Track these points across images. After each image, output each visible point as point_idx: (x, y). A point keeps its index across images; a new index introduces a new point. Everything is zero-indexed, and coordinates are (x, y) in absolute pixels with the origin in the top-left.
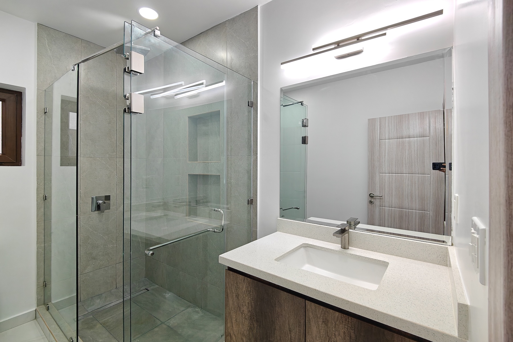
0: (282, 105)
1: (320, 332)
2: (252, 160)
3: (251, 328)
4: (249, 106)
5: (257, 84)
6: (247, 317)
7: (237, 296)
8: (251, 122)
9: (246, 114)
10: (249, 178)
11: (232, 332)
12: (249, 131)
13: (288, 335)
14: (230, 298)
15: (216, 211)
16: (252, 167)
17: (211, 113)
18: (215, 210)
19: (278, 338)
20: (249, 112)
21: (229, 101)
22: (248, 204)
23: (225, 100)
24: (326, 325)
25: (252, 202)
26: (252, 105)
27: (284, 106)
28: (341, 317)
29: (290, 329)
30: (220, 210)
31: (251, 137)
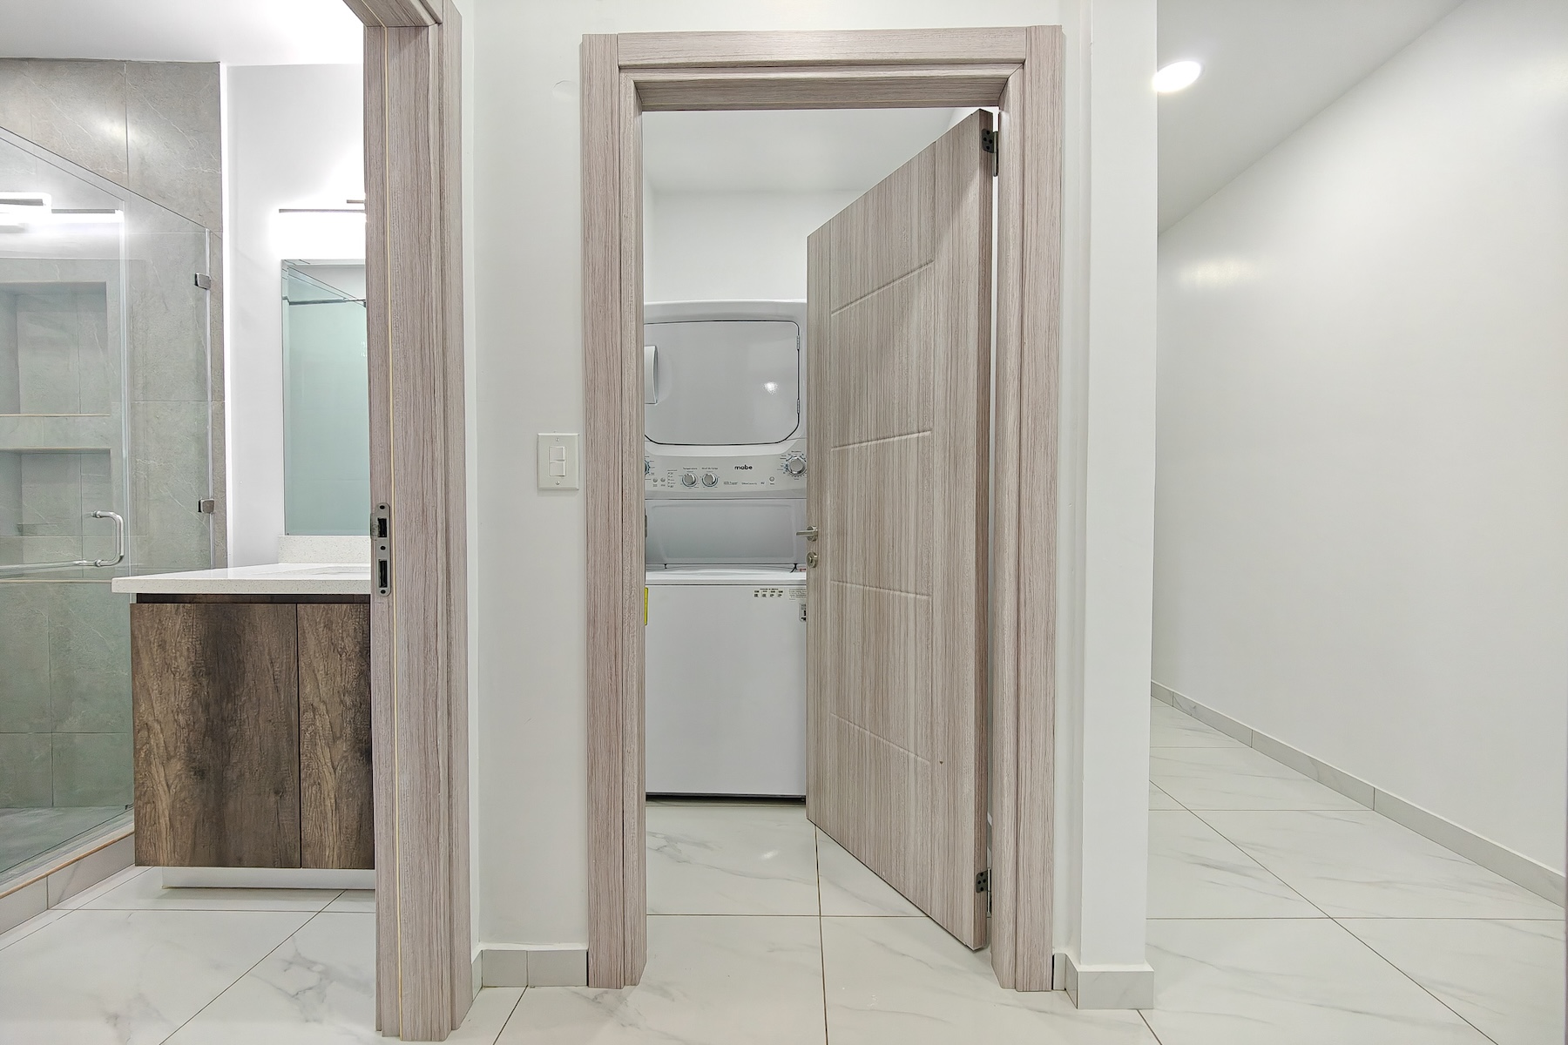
0: (286, 298)
1: (320, 642)
2: (210, 412)
3: (195, 693)
4: (196, 284)
5: (221, 239)
6: (186, 676)
7: (162, 646)
8: (205, 324)
9: (192, 302)
10: (203, 453)
11: (151, 719)
12: (200, 343)
13: (269, 671)
14: (143, 655)
15: (101, 517)
16: (209, 428)
17: (75, 284)
18: (95, 516)
19: (251, 684)
20: (201, 299)
21: (136, 264)
22: (200, 511)
23: (123, 256)
24: (330, 629)
25: (210, 507)
26: (207, 284)
27: (291, 303)
28: (350, 609)
29: (271, 659)
30: (111, 513)
31: (206, 359)
